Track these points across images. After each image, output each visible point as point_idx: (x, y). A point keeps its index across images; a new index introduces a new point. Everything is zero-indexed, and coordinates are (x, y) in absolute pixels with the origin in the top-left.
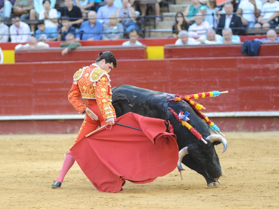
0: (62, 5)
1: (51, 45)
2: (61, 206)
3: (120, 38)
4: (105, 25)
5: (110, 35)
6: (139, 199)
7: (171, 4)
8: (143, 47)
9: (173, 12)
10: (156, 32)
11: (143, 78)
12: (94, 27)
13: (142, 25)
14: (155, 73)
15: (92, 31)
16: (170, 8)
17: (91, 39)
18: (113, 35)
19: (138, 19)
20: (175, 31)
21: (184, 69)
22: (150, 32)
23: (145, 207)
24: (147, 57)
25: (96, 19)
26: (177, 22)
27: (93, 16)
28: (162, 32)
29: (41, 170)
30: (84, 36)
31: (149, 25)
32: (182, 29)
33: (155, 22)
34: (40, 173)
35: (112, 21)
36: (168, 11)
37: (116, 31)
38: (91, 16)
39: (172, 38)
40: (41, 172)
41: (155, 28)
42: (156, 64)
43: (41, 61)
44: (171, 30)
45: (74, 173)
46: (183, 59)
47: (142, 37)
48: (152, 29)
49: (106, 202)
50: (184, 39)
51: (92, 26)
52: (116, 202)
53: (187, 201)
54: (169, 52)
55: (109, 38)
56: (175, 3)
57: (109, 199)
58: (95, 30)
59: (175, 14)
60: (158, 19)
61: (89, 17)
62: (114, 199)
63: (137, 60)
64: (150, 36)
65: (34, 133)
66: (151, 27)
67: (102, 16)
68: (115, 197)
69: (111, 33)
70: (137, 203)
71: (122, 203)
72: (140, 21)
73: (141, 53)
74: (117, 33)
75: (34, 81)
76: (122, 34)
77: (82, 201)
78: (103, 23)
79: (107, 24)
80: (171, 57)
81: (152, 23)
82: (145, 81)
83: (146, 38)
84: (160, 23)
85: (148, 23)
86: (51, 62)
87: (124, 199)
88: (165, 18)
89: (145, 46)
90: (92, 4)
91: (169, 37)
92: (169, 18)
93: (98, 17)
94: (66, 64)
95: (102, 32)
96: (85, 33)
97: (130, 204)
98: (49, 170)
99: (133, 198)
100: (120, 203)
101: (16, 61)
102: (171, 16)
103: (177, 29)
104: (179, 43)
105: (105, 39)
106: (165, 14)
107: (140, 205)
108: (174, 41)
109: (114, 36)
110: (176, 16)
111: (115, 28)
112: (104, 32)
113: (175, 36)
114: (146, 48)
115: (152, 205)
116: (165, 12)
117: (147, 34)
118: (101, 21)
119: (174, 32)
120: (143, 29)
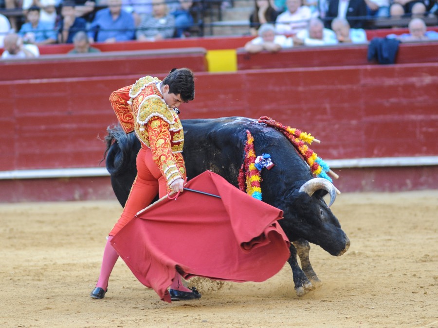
8: (201, 53)
10: (222, 26)
12: (118, 19)
13: (199, 16)
14: (222, 96)
15: (114, 27)
17: (111, 41)
20: (255, 23)
21: (271, 88)
22: (212, 26)
24: (207, 69)
25: (121, 5)
26: (258, 8)
28: (233, 26)
29: (32, 264)
30: (101, 35)
31: (211, 15)
33: (220, 9)
34: (31, 268)
39: (248, 36)
40: (32, 266)
41: (220, 19)
42: (223, 80)
43: (29, 79)
44: (246, 22)
45: (89, 267)
46: (269, 71)
47: (199, 36)
48: (215, 21)
51: (115, 17)
54: (246, 60)
58: (119, 25)
60: (225, 4)
64: (212, 33)
65: (18, 201)
66: (214, 18)
67: (130, 0)
72: (195, 9)
73: (197, 63)
75: (17, 113)
78: (133, 12)
80: (249, 68)
81: (216, 11)
83: (207, 37)
84: (230, 11)
85: (208, 11)
86: (45, 81)
88: (237, 3)
89: (203, 50)
91: (245, 34)
92: (244, 2)
93: (123, 3)
94: (71, 84)
96: (103, 30)
98: (45, 263)
100: (167, 316)
113: (253, 31)
114: (205, 54)
117: (207, 30)
118: (129, 9)
119: (252, 26)
120: (200, 22)
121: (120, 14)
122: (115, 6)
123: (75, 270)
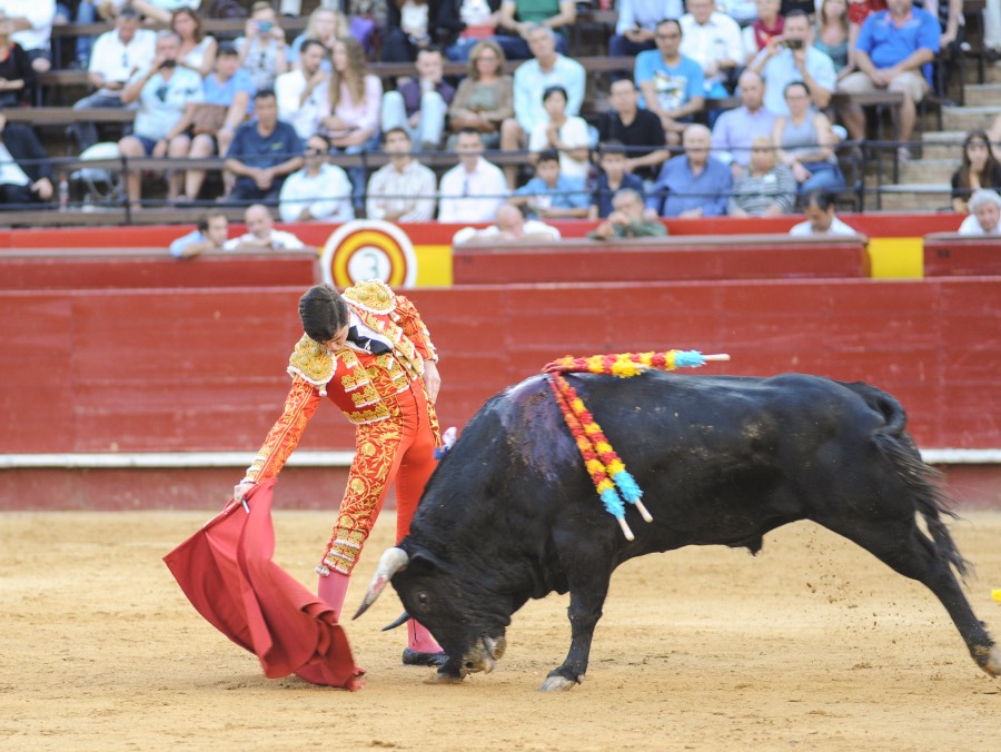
0: (602, 106)
1: (566, 231)
2: (591, 738)
3: (785, 210)
4: (736, 170)
5: (752, 202)
6: (841, 720)
7: (948, 105)
8: (857, 241)
9: (956, 129)
10: (899, 193)
11: (855, 337)
12: (702, 175)
13: (856, 172)
14: (894, 324)
15: (695, 189)
16: (945, 119)
17: (692, 214)
18: (762, 200)
19: (841, 150)
20: (961, 190)
21: (986, 310)
22: (880, 192)
23: (857, 747)
24: (869, 274)
25: (708, 150)
26: (968, 162)
27: (701, 141)
28: (917, 193)
29: (529, 624)
30: (671, 203)
31: (879, 171)
32: (983, 186)
33: (896, 161)
34: (527, 632)
35: (761, 155)
36: (940, 128)
37: (773, 190)
38: (692, 141)
39: (949, 213)
40: (530, 629)
41: (896, 180)
42: (898, 295)
43: (535, 281)
44: (947, 186)
45: (635, 636)
46: (983, 279)
47: (854, 210)
48: (886, 184)
49: (735, 727)
50: (987, 217)
51: (697, 170)
52: (767, 728)
53: (993, 731)
54: (937, 258)
55: (748, 210)
56: (961, 103)
57: (744, 721)
58: (706, 185)
59: (961, 136)
60: (904, 152)
61: (687, 144)
62: (761, 720)
63: (836, 281)
64: (879, 207)
66: (884, 178)
67: (728, 140)
68: (761, 714)
69: (755, 195)
70: (832, 733)
71: (786, 733)
72: (849, 160)
73: (851, 259)
74: (774, 196)
75: (511, 343)
76: (792, 200)
77: (658, 723)
78: (733, 163)
79: (744, 167)
80: (948, 273)
81: (888, 164)
82: (861, 349)
83: (867, 213)
84: (913, 164)
85: (874, 163)
86: (564, 286)
87: (791, 719)
88: (927, 150)
89: (863, 238)
90: (696, 104)
91: (940, 209)
92: (942, 149)
93: (714, 145)
94: (614, 292)
95: (726, 192)
96: (675, 195)
97: (812, 737)
98: (554, 624)
99: (822, 718)
100: (778, 732)
101: (457, 280)
102: (948, 144)
103: (968, 184)
104: (970, 228)
105: (738, 212)
106: (928, 136)
107: (843, 739)
108: (957, 221)
109: (767, 206)
110: (967, 144)
111: (770, 178)
112: (735, 190)
113: (958, 205)
114: (866, 245)
115: (882, 739)
116: (929, 129)
117: (869, 199)
118: (725, 158)
119: (955, 195)
120: (858, 184)
121: (705, 165)
122: (697, 150)
123: (609, 639)
